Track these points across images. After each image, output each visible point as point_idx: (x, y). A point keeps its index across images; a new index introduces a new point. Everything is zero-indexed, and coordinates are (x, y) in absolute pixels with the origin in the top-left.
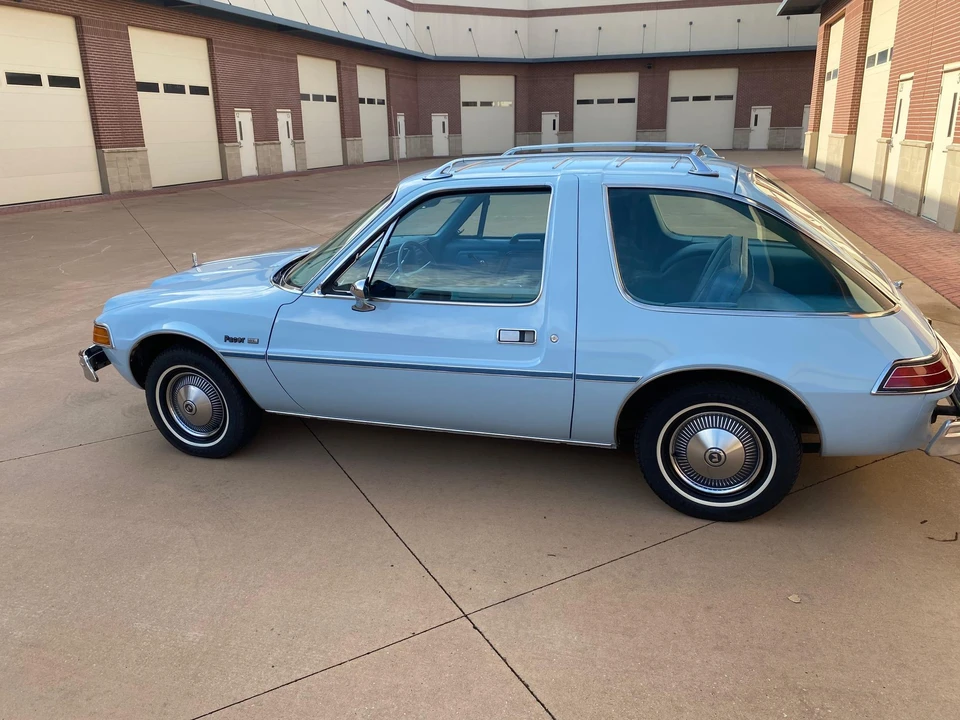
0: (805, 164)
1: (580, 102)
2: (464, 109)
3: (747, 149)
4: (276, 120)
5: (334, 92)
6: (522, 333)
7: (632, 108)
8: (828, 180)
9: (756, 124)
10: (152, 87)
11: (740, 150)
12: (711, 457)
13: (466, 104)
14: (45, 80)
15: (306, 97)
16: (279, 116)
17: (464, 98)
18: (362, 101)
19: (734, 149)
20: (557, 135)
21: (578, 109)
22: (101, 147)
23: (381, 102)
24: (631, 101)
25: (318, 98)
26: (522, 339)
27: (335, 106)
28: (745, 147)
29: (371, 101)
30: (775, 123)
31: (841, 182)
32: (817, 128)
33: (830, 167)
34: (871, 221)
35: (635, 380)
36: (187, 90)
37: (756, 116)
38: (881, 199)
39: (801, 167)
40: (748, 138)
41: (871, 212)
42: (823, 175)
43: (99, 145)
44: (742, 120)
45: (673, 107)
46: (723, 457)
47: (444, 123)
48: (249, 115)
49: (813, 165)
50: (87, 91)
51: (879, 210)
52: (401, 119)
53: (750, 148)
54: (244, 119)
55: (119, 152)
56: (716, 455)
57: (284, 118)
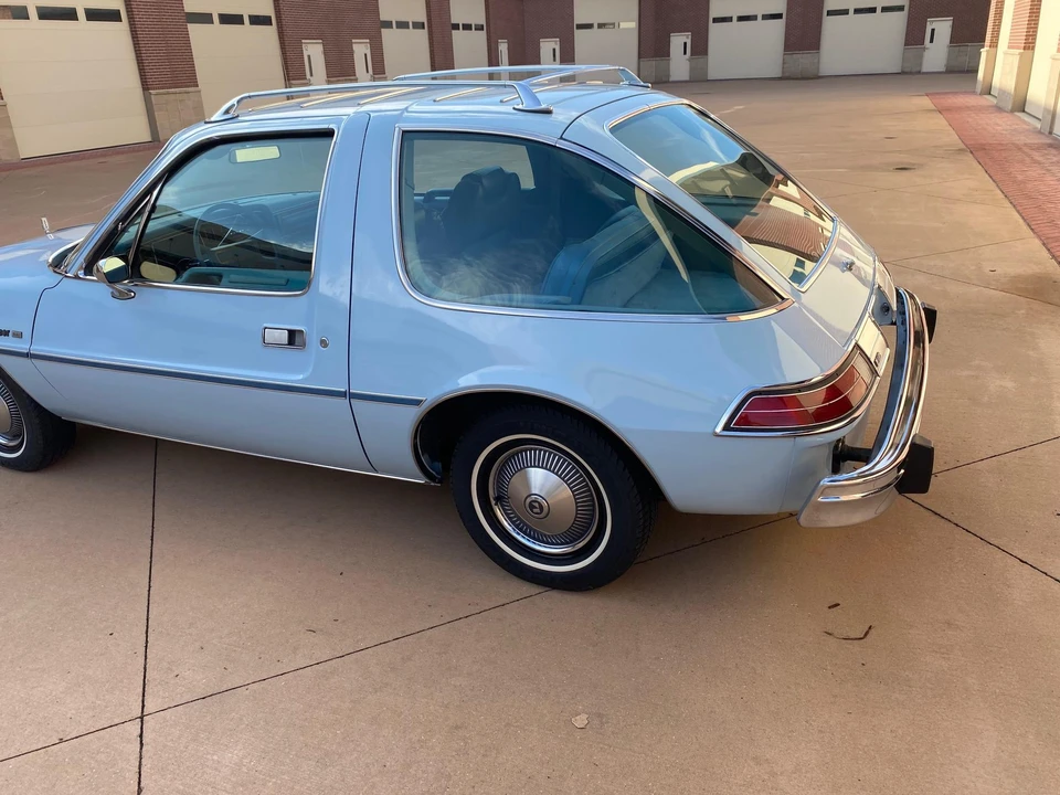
0: (979, 88)
1: (716, 20)
2: (578, 34)
3: (919, 72)
4: (352, 53)
5: (423, 18)
6: (292, 334)
7: (780, 24)
8: (999, 109)
9: (931, 41)
10: (205, 18)
11: (911, 73)
12: (532, 507)
13: (580, 27)
14: (81, 14)
15: (388, 25)
16: (355, 47)
17: (578, 20)
18: (456, 27)
19: (903, 73)
20: (689, 60)
21: (714, 29)
22: (148, 89)
23: (479, 28)
24: (779, 16)
25: (402, 25)
26: (291, 341)
27: (424, 33)
28: (918, 69)
29: (467, 27)
30: (957, 38)
31: (1012, 111)
32: (994, 44)
33: (1003, 92)
34: (1022, 162)
35: (417, 403)
36: (246, 20)
37: (933, 30)
38: (1050, 133)
39: (974, 93)
40: (921, 57)
41: (1027, 150)
42: (995, 101)
43: (146, 87)
44: (915, 36)
45: (829, 24)
46: (546, 510)
47: (554, 50)
48: (319, 48)
49: (988, 91)
50: (130, 25)
51: (1038, 148)
52: (503, 47)
53: (924, 70)
54: (314, 52)
55: (168, 93)
56: (536, 505)
57: (361, 50)
